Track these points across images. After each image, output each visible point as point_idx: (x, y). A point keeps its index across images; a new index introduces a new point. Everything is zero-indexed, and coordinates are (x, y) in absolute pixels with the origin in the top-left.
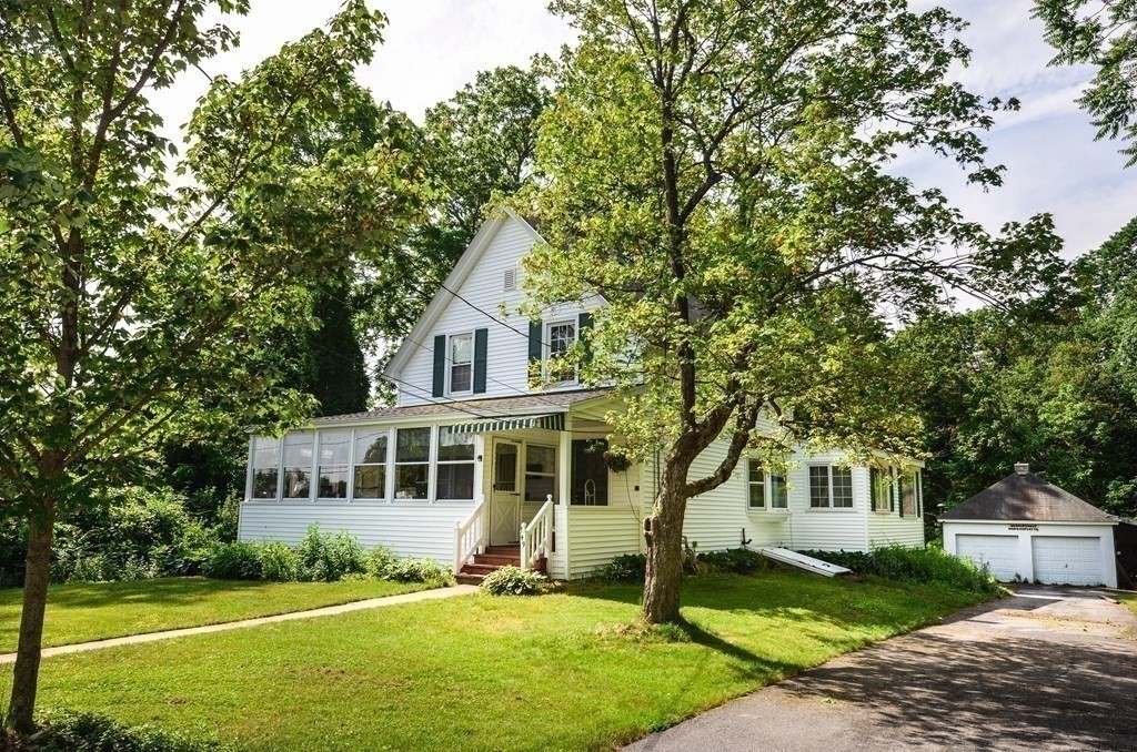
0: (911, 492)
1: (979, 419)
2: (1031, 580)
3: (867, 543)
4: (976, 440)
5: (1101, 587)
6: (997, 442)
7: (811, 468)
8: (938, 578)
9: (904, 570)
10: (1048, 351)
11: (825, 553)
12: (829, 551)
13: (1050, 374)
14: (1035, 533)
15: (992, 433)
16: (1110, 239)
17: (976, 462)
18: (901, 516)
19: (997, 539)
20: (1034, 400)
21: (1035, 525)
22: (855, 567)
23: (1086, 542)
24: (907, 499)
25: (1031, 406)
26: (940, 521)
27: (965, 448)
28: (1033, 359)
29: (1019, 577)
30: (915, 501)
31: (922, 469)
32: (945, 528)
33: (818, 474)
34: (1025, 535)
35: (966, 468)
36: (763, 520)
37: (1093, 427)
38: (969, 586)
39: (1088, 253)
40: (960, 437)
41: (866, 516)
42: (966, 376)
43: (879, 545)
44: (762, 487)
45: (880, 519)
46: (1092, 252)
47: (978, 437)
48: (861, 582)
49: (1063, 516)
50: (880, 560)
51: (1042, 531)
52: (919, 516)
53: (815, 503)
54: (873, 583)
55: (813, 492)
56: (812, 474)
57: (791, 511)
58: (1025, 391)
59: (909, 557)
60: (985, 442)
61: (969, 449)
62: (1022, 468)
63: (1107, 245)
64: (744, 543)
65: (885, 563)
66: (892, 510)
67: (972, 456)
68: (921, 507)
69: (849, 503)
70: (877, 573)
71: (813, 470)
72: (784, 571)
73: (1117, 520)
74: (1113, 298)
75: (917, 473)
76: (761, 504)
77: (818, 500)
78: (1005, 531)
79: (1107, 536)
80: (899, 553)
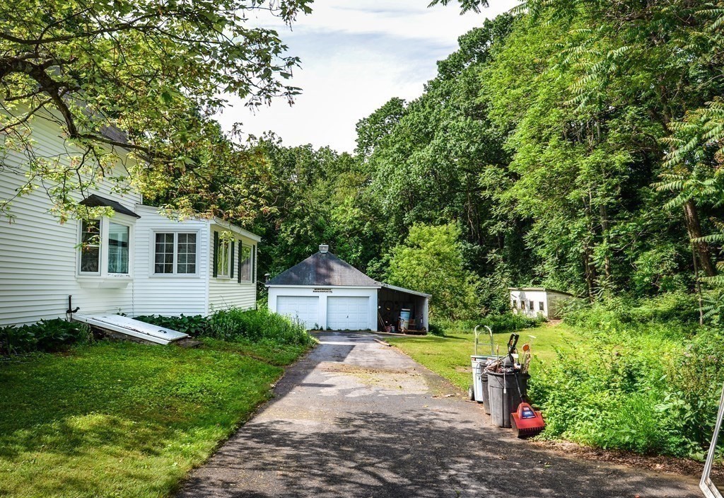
0: (248, 262)
1: (296, 216)
2: (325, 328)
3: (207, 307)
4: (293, 229)
5: (369, 331)
6: (306, 232)
7: (157, 234)
8: (268, 336)
9: (238, 331)
10: (335, 179)
11: (165, 319)
12: (169, 315)
13: (335, 193)
14: (330, 294)
15: (303, 226)
16: (375, 112)
17: (292, 245)
18: (239, 281)
19: (306, 299)
20: (326, 208)
21: (330, 289)
22: (193, 331)
23: (361, 299)
24: (244, 267)
25: (324, 212)
26: (266, 286)
27: (285, 235)
28: (326, 183)
29: (317, 326)
30: (251, 268)
31: (258, 243)
32: (270, 291)
33: (162, 239)
34: (323, 296)
35: (285, 250)
36: (97, 286)
37: (362, 224)
38: (290, 340)
39: (362, 120)
40: (282, 227)
41: (207, 281)
42: (289, 185)
43: (217, 309)
44: (97, 250)
45: (221, 284)
46: (364, 119)
47: (295, 228)
48: (197, 346)
49: (348, 283)
50: (218, 323)
51: (335, 293)
52: (253, 282)
53: (159, 269)
54: (209, 347)
55: (158, 258)
56: (158, 240)
57: (132, 277)
58: (320, 202)
59: (244, 318)
60: (299, 231)
61: (288, 236)
62: (324, 248)
63: (373, 115)
64: (69, 311)
65: (222, 326)
66: (232, 277)
67: (290, 241)
68: (256, 275)
69: (192, 269)
70: (214, 335)
71: (159, 237)
72: (114, 340)
73: (380, 285)
74: (373, 150)
75: (254, 246)
76: (95, 268)
77: (163, 266)
78: (310, 293)
79: (373, 295)
80: (236, 316)
